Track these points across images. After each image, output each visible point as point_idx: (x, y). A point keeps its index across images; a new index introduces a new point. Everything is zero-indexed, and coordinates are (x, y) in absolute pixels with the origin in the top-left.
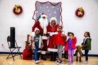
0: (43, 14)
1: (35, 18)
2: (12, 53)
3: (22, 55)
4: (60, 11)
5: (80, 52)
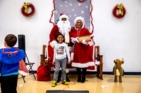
5: (120, 69)
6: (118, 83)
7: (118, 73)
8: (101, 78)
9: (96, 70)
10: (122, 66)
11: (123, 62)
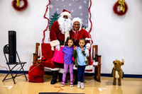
1: (48, 16)
4: (88, 4)
5: (120, 71)
6: (117, 86)
7: (117, 75)
8: (99, 81)
9: (93, 72)
11: (123, 64)
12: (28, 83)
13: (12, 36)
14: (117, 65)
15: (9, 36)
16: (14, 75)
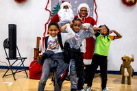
0: (63, 2)
1: (49, 8)
2: (11, 68)
3: (28, 71)
5: (129, 68)
7: (126, 73)
9: (99, 69)
10: (132, 64)
11: (133, 60)
12: (28, 80)
13: (13, 29)
14: (126, 62)
15: (10, 30)
16: (14, 71)
